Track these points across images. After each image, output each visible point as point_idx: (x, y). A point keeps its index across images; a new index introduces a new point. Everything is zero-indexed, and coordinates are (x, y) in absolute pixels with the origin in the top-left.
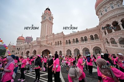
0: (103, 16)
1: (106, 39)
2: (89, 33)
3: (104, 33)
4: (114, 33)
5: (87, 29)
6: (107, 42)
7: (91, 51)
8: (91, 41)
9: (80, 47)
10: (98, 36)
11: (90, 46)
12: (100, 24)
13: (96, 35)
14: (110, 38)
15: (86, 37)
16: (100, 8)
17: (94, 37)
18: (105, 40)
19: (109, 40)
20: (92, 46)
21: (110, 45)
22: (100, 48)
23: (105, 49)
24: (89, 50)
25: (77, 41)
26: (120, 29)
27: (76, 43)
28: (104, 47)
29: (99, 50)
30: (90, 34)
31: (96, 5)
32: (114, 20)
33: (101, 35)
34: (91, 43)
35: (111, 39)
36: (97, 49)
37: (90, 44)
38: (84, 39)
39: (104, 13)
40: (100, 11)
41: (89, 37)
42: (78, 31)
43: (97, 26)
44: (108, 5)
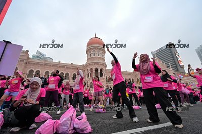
0: (91, 59)
2: (73, 70)
3: (87, 76)
5: (72, 64)
12: (87, 65)
15: (67, 74)
16: (91, 49)
19: (89, 84)
30: (73, 72)
31: (89, 44)
32: (97, 66)
38: (64, 75)
39: (93, 56)
40: (90, 52)
41: (71, 75)
42: (59, 62)
43: (83, 65)
44: (97, 51)
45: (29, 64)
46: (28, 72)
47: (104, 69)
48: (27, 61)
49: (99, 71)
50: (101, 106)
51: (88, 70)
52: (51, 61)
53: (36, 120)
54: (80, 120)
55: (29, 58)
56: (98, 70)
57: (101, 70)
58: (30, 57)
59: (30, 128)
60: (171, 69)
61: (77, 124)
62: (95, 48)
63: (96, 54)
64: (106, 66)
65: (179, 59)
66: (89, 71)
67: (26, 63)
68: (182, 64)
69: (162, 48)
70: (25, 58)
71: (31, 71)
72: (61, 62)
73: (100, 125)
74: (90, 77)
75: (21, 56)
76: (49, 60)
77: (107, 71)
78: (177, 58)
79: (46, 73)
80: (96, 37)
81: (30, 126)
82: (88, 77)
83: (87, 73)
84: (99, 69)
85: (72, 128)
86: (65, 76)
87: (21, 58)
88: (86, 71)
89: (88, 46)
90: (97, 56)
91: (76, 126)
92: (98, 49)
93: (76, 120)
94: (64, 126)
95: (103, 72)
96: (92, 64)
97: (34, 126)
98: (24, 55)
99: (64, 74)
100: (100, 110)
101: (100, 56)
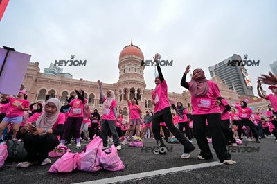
0: (125, 75)
1: (120, 107)
3: (119, 99)
6: (120, 111)
12: (119, 84)
14: (124, 107)
15: (92, 96)
16: (124, 62)
18: (118, 108)
19: (122, 109)
31: (122, 55)
32: (133, 86)
35: (124, 109)
38: (88, 98)
39: (127, 71)
40: (124, 66)
41: (97, 97)
42: (81, 79)
43: (114, 84)
44: (133, 65)
45: (40, 81)
46: (38, 93)
47: (142, 89)
48: (38, 78)
49: (136, 92)
50: (138, 138)
51: (120, 91)
52: (70, 77)
53: (51, 154)
54: (108, 153)
55: (39, 73)
56: (134, 91)
57: (139, 91)
58: (41, 72)
59: (43, 164)
60: (235, 91)
61: (104, 158)
62: (131, 61)
63: (131, 70)
64: (145, 86)
65: (247, 77)
66: (123, 93)
67: (36, 80)
68: (249, 85)
69: (223, 62)
70: (34, 73)
71: (43, 91)
72: (84, 80)
73: (135, 161)
74: (123, 100)
75: (28, 70)
76: (67, 76)
77: (146, 92)
78: (244, 77)
79: (62, 94)
80: (132, 45)
81: (42, 161)
82: (121, 100)
83: (119, 95)
84: (136, 90)
85: (97, 164)
86: (90, 99)
87: (28, 72)
88: (118, 92)
89: (120, 57)
90: (133, 71)
91: (103, 161)
92: (135, 61)
93: (103, 153)
94: (88, 161)
95: (141, 93)
96: (126, 83)
97: (48, 160)
98: (32, 68)
99: (88, 95)
100: (136, 143)
101: (138, 72)
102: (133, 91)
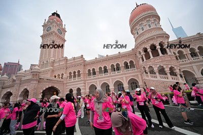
0: (140, 36)
1: (144, 67)
2: (123, 59)
3: (141, 60)
4: (152, 60)
5: (119, 53)
6: (145, 71)
7: (126, 86)
8: (126, 71)
9: (111, 80)
10: (134, 63)
11: (124, 78)
12: (137, 47)
13: (131, 62)
14: (148, 66)
15: (118, 65)
16: (135, 25)
17: (129, 64)
18: (142, 69)
19: (147, 69)
20: (126, 77)
21: (148, 76)
22: (137, 81)
23: (143, 81)
24: (123, 85)
25: (106, 71)
26: (158, 55)
27: (104, 74)
28: (142, 78)
29: (136, 83)
30: (123, 61)
31: (131, 21)
32: (151, 42)
33: (138, 62)
34: (125, 74)
35: (149, 68)
36: (133, 82)
37: (124, 76)
38: (115, 67)
39: (140, 32)
40: (136, 29)
41: (122, 65)
42: (107, 55)
43: (133, 49)
44: (145, 23)
46: (87, 72)
47: (165, 42)
48: (85, 64)
49: (158, 47)
51: (140, 53)
57: (161, 44)
62: (142, 20)
63: (144, 28)
64: (168, 37)
66: (143, 53)
79: (99, 69)
80: (137, 7)
82: (143, 60)
83: (140, 56)
84: (157, 44)
86: (117, 68)
88: (138, 54)
90: (146, 28)
95: (165, 46)
96: (143, 43)
99: (115, 65)
101: (153, 26)
102: (153, 47)
